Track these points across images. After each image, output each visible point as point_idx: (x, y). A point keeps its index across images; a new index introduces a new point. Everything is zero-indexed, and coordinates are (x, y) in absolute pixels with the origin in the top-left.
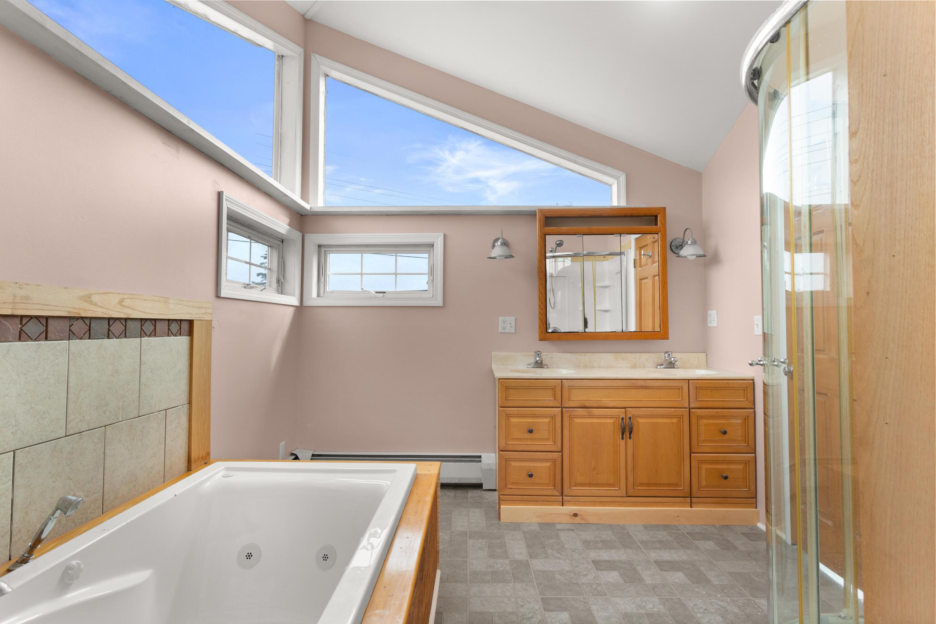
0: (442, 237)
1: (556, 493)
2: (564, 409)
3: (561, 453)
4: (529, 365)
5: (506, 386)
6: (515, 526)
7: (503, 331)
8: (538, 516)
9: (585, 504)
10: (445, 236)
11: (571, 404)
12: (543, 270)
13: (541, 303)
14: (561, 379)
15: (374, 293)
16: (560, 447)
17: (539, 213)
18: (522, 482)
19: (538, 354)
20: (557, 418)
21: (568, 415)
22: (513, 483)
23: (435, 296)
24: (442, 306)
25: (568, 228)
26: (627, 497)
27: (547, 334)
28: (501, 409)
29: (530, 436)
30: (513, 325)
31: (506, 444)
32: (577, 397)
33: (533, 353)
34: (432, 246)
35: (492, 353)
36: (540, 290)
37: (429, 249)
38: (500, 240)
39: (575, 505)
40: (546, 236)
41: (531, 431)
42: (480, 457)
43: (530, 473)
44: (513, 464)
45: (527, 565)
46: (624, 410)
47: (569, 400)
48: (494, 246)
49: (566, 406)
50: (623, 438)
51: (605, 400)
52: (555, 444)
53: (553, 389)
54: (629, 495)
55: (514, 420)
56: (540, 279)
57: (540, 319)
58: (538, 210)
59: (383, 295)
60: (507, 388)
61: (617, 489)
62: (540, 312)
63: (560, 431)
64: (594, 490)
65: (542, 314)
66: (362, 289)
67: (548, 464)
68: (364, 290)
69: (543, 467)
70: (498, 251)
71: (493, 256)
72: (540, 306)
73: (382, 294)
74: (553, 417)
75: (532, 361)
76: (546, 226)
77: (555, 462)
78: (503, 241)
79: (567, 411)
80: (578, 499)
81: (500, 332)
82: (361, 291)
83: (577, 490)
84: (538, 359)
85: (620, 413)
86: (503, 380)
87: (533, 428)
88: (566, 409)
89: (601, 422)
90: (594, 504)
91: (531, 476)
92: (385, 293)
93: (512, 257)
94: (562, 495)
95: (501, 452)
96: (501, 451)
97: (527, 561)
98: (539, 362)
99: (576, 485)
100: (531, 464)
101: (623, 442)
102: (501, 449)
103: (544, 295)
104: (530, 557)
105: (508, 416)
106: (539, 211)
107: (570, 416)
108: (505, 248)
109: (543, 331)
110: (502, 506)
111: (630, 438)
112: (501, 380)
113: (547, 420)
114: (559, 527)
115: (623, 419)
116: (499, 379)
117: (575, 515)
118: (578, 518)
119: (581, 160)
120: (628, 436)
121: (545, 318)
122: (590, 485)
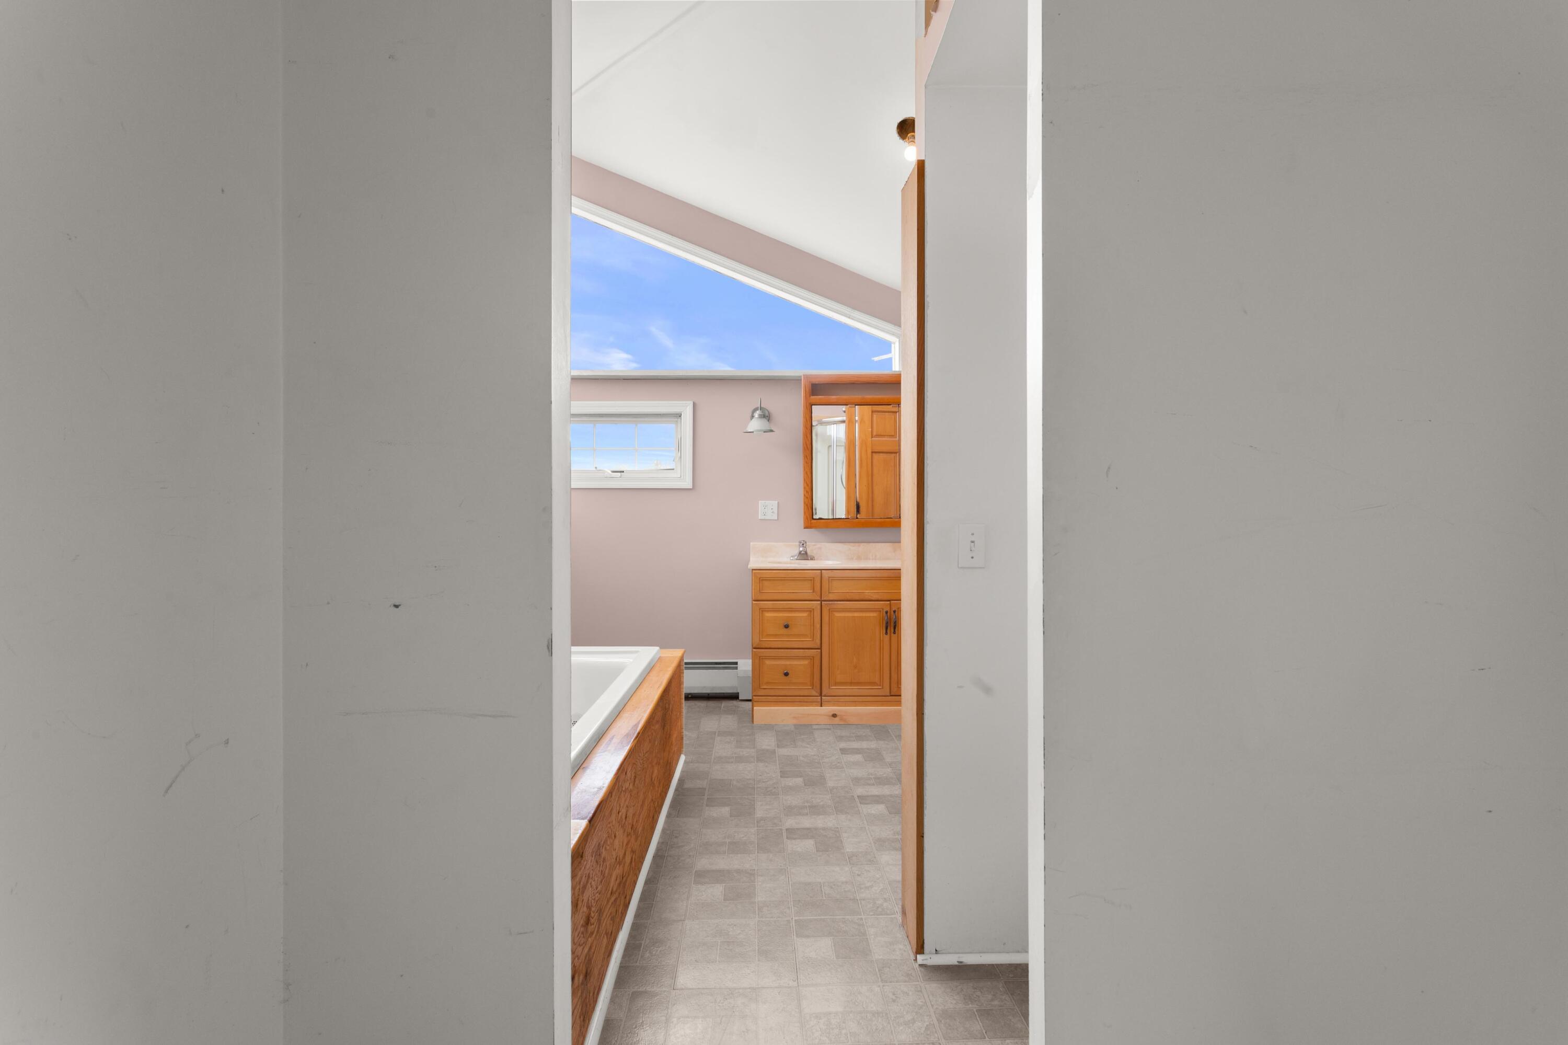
0: (692, 403)
1: (814, 693)
2: (823, 602)
3: (819, 650)
4: (792, 557)
5: (760, 578)
6: (768, 727)
7: (763, 517)
8: (794, 718)
9: (846, 704)
10: (694, 405)
11: (831, 597)
12: (809, 447)
13: (806, 485)
14: (821, 570)
15: (610, 472)
16: (818, 641)
17: (804, 379)
18: (777, 682)
19: (803, 544)
20: (815, 614)
21: (828, 608)
22: (768, 683)
23: (683, 475)
24: (691, 488)
25: (838, 397)
26: (890, 696)
27: (813, 521)
28: (754, 602)
29: (785, 631)
30: (776, 511)
31: (760, 641)
32: (839, 589)
33: (798, 544)
34: (680, 416)
35: (751, 543)
36: (805, 470)
37: (676, 420)
38: (758, 412)
39: (834, 705)
40: (813, 406)
41: (787, 627)
42: (736, 663)
43: (785, 672)
44: (768, 662)
45: (774, 752)
46: (889, 602)
47: (829, 593)
48: (753, 417)
49: (825, 599)
50: (886, 633)
51: (868, 593)
52: (813, 641)
53: (811, 580)
54: (892, 694)
55: (768, 615)
56: (805, 457)
57: (805, 503)
58: (804, 375)
59: (621, 475)
60: (762, 580)
61: (880, 687)
62: (805, 495)
63: (818, 626)
64: (855, 690)
65: (807, 498)
66: (596, 468)
67: (806, 662)
68: (598, 469)
69: (800, 664)
70: (755, 425)
71: (749, 431)
72: (805, 488)
73: (619, 474)
74: (811, 611)
75: (797, 552)
76: (813, 395)
77: (813, 659)
78: (761, 413)
79: (826, 604)
80: (837, 699)
81: (759, 518)
82: (595, 469)
83: (836, 690)
84: (801, 549)
85: (884, 605)
86: (757, 571)
87: (790, 623)
88: (825, 602)
89: (863, 616)
90: (855, 703)
91: (786, 674)
92: (623, 472)
93: (772, 431)
94: (821, 695)
95: (754, 650)
96: (755, 648)
97: (775, 750)
98: (802, 552)
99: (836, 684)
100: (788, 663)
101: (887, 638)
102: (754, 646)
103: (810, 476)
104: (778, 747)
105: (763, 610)
106: (804, 378)
107: (829, 609)
108: (765, 421)
109: (808, 517)
110: (755, 708)
111: (894, 633)
112: (754, 571)
113: (805, 614)
114: (814, 727)
115: (887, 612)
116: (753, 570)
117: (834, 716)
118: (837, 719)
119: (856, 314)
120: (892, 630)
121: (810, 502)
122: (851, 683)
